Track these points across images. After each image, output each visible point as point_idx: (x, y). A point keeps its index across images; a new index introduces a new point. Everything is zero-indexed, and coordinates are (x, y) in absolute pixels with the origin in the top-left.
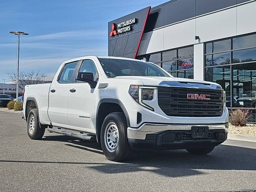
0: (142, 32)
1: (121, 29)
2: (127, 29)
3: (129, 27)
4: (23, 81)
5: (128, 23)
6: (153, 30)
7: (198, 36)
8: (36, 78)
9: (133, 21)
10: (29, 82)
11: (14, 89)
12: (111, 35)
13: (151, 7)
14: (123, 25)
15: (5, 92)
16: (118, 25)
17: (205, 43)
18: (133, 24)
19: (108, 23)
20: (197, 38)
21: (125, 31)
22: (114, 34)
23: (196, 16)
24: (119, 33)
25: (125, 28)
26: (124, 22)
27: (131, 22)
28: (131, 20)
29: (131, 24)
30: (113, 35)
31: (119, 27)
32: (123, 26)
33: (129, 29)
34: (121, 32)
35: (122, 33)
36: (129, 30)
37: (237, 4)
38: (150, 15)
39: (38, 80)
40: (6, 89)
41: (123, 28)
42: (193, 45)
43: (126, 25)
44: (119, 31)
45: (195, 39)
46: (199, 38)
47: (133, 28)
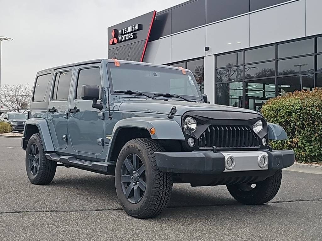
0: (147, 40)
1: (123, 36)
2: (130, 36)
3: (132, 34)
4: (8, 96)
5: (130, 29)
6: (160, 38)
7: (208, 47)
8: (24, 93)
9: (136, 27)
10: (15, 98)
12: (111, 44)
13: (156, 11)
14: (125, 31)
16: (119, 31)
17: (216, 56)
18: (136, 30)
19: (108, 28)
20: (207, 49)
21: (127, 39)
22: (115, 42)
23: (206, 24)
24: (120, 41)
25: (127, 35)
26: (126, 28)
27: (133, 28)
28: (134, 26)
29: (133, 30)
30: (113, 43)
31: (120, 34)
32: (125, 33)
33: (131, 36)
35: (124, 41)
36: (132, 38)
37: (250, 12)
38: (156, 20)
39: (26, 95)
41: (125, 36)
42: (203, 58)
43: (128, 32)
44: (120, 38)
45: (205, 51)
46: (209, 50)
47: (137, 35)
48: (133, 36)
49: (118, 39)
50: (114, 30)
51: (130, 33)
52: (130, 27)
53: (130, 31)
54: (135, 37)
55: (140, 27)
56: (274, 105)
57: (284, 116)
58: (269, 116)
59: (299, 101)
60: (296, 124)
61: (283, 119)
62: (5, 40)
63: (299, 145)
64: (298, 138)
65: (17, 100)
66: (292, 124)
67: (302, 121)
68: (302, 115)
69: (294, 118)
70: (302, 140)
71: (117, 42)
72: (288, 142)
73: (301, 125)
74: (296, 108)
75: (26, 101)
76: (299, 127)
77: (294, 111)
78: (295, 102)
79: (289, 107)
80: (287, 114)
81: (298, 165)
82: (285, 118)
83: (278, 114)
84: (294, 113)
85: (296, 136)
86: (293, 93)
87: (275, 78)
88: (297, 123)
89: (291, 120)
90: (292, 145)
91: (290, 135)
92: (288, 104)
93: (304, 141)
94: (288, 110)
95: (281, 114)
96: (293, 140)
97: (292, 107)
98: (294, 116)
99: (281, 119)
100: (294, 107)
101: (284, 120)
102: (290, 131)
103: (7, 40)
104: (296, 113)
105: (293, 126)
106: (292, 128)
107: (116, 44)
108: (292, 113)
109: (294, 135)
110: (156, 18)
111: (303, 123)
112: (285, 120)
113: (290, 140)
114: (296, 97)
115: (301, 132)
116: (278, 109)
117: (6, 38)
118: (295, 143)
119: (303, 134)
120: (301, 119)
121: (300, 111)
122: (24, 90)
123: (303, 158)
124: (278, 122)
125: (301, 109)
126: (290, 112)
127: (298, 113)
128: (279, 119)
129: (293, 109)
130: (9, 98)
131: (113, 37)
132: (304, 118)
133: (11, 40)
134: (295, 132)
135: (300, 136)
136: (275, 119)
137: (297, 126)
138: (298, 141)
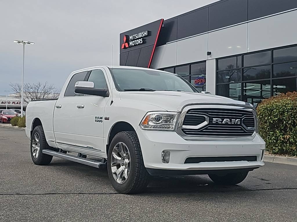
0: (155, 45)
2: (139, 42)
4: (28, 93)
5: (140, 35)
6: (167, 43)
7: (210, 52)
8: (43, 91)
10: (35, 95)
11: (18, 102)
13: (163, 19)
14: (135, 37)
15: (7, 106)
16: (130, 37)
17: (217, 60)
18: (146, 36)
19: (120, 34)
21: (137, 44)
23: (208, 31)
26: (136, 35)
29: (143, 36)
30: (125, 48)
31: (131, 39)
33: (141, 42)
34: (133, 45)
35: (135, 45)
36: (141, 43)
37: (248, 21)
38: (163, 27)
40: (9, 103)
43: (138, 38)
44: (131, 43)
45: (208, 55)
46: (211, 54)
47: (146, 40)
49: (129, 44)
51: (140, 38)
52: (140, 33)
53: (140, 37)
54: (144, 42)
55: (149, 33)
56: (269, 105)
57: (277, 115)
58: (264, 115)
59: (291, 102)
60: (287, 122)
61: (276, 117)
62: (28, 43)
63: (290, 141)
64: (289, 134)
65: (36, 97)
66: (285, 122)
67: (293, 120)
68: (293, 114)
69: (286, 117)
70: (293, 136)
72: (281, 138)
73: (292, 123)
74: (288, 108)
75: (44, 98)
76: (291, 125)
77: (286, 111)
78: (287, 102)
79: (281, 107)
80: (280, 113)
81: (289, 158)
82: (278, 117)
83: (272, 113)
84: (286, 113)
85: (288, 133)
86: (285, 94)
87: (270, 80)
88: (289, 121)
89: (283, 118)
90: (284, 141)
91: (282, 132)
92: (280, 105)
93: (295, 137)
94: (280, 110)
95: (274, 114)
96: (285, 136)
97: (284, 107)
98: (286, 115)
99: (275, 118)
100: (286, 107)
101: (277, 119)
102: (283, 128)
103: (29, 43)
104: (288, 112)
105: (285, 124)
106: (284, 126)
107: (127, 48)
108: (284, 112)
109: (286, 132)
110: (163, 25)
111: (294, 121)
112: (278, 119)
113: (283, 136)
114: (289, 98)
115: (292, 129)
116: (272, 109)
117: (29, 42)
118: (287, 139)
119: (294, 131)
120: (292, 118)
121: (291, 110)
122: (43, 88)
123: (295, 152)
124: (272, 120)
125: (293, 109)
126: (283, 111)
127: (289, 112)
128: (273, 118)
129: (285, 109)
130: (30, 95)
132: (295, 117)
133: (33, 44)
134: (287, 129)
135: (291, 133)
136: (269, 118)
137: (289, 124)
138: (290, 137)
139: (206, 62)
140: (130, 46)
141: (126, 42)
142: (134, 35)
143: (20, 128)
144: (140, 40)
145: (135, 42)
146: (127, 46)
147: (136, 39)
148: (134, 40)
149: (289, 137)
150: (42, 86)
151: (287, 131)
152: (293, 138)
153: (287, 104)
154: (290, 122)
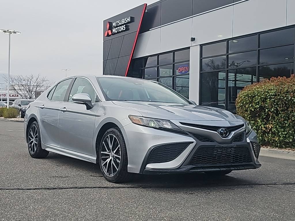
0: (138, 31)
1: (116, 28)
2: (122, 28)
3: (125, 26)
4: (21, 86)
5: (123, 21)
6: (150, 30)
7: (194, 37)
8: (35, 83)
9: (128, 19)
11: (13, 95)
12: (106, 35)
13: (147, 4)
14: (118, 24)
15: (2, 98)
16: (113, 23)
17: (201, 46)
18: (128, 23)
19: (104, 21)
20: (193, 39)
21: (120, 31)
22: (109, 34)
23: (192, 15)
24: (114, 33)
25: (120, 27)
26: (119, 21)
27: (126, 20)
28: (126, 18)
29: (126, 22)
31: (114, 26)
32: (119, 25)
33: (124, 28)
34: (116, 32)
36: (124, 29)
37: (233, 3)
38: (146, 12)
39: (38, 85)
40: (5, 95)
41: (118, 28)
42: (189, 48)
43: (121, 24)
44: (114, 30)
45: (191, 41)
46: (195, 40)
47: (129, 27)
48: (126, 28)
49: (112, 31)
50: (109, 22)
51: (123, 25)
52: (123, 19)
53: (123, 23)
54: (127, 29)
55: (132, 19)
56: (250, 92)
57: (258, 102)
58: (244, 102)
59: (274, 87)
60: (270, 110)
61: (258, 105)
62: (14, 33)
63: (273, 131)
64: (271, 124)
65: (29, 90)
66: (267, 110)
67: (276, 107)
68: (276, 101)
69: (268, 104)
70: (276, 126)
71: (111, 34)
72: (263, 128)
73: (275, 111)
74: (270, 94)
76: (273, 113)
77: (269, 97)
78: (270, 88)
79: (263, 94)
80: (262, 100)
81: (271, 150)
82: (260, 104)
83: (253, 100)
84: (268, 99)
85: (270, 122)
86: (269, 80)
88: (271, 109)
89: (265, 106)
90: (266, 131)
91: (264, 122)
92: (262, 91)
93: (278, 127)
94: (262, 97)
95: (255, 101)
96: (267, 126)
97: (266, 93)
98: (268, 101)
99: (256, 105)
100: (268, 93)
101: (258, 106)
102: (265, 117)
103: (15, 33)
104: (270, 99)
105: (267, 112)
106: (266, 114)
107: (110, 35)
108: (266, 99)
109: (268, 120)
110: (146, 10)
111: (277, 109)
112: (260, 106)
113: (265, 126)
114: (272, 84)
115: (275, 118)
116: (253, 96)
117: (15, 31)
118: (269, 129)
119: (277, 120)
120: (275, 105)
121: (274, 97)
123: (278, 144)
124: (253, 108)
125: (276, 95)
126: (265, 98)
127: (272, 99)
128: (254, 105)
129: (268, 95)
131: (108, 29)
132: (278, 105)
133: (19, 33)
135: (274, 123)
136: (250, 105)
137: (271, 112)
138: (273, 127)
139: (190, 49)
140: (113, 33)
141: (109, 30)
142: (117, 22)
143: (6, 119)
144: (122, 26)
145: (118, 29)
146: (110, 33)
147: (119, 26)
148: (117, 27)
149: (271, 127)
150: (35, 79)
151: (270, 119)
152: (275, 128)
153: (270, 90)
154: (273, 110)
